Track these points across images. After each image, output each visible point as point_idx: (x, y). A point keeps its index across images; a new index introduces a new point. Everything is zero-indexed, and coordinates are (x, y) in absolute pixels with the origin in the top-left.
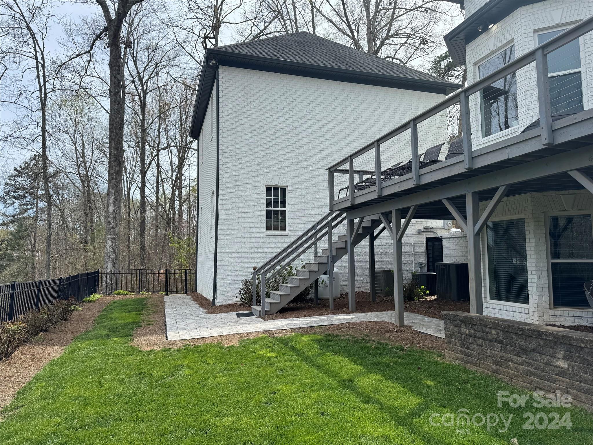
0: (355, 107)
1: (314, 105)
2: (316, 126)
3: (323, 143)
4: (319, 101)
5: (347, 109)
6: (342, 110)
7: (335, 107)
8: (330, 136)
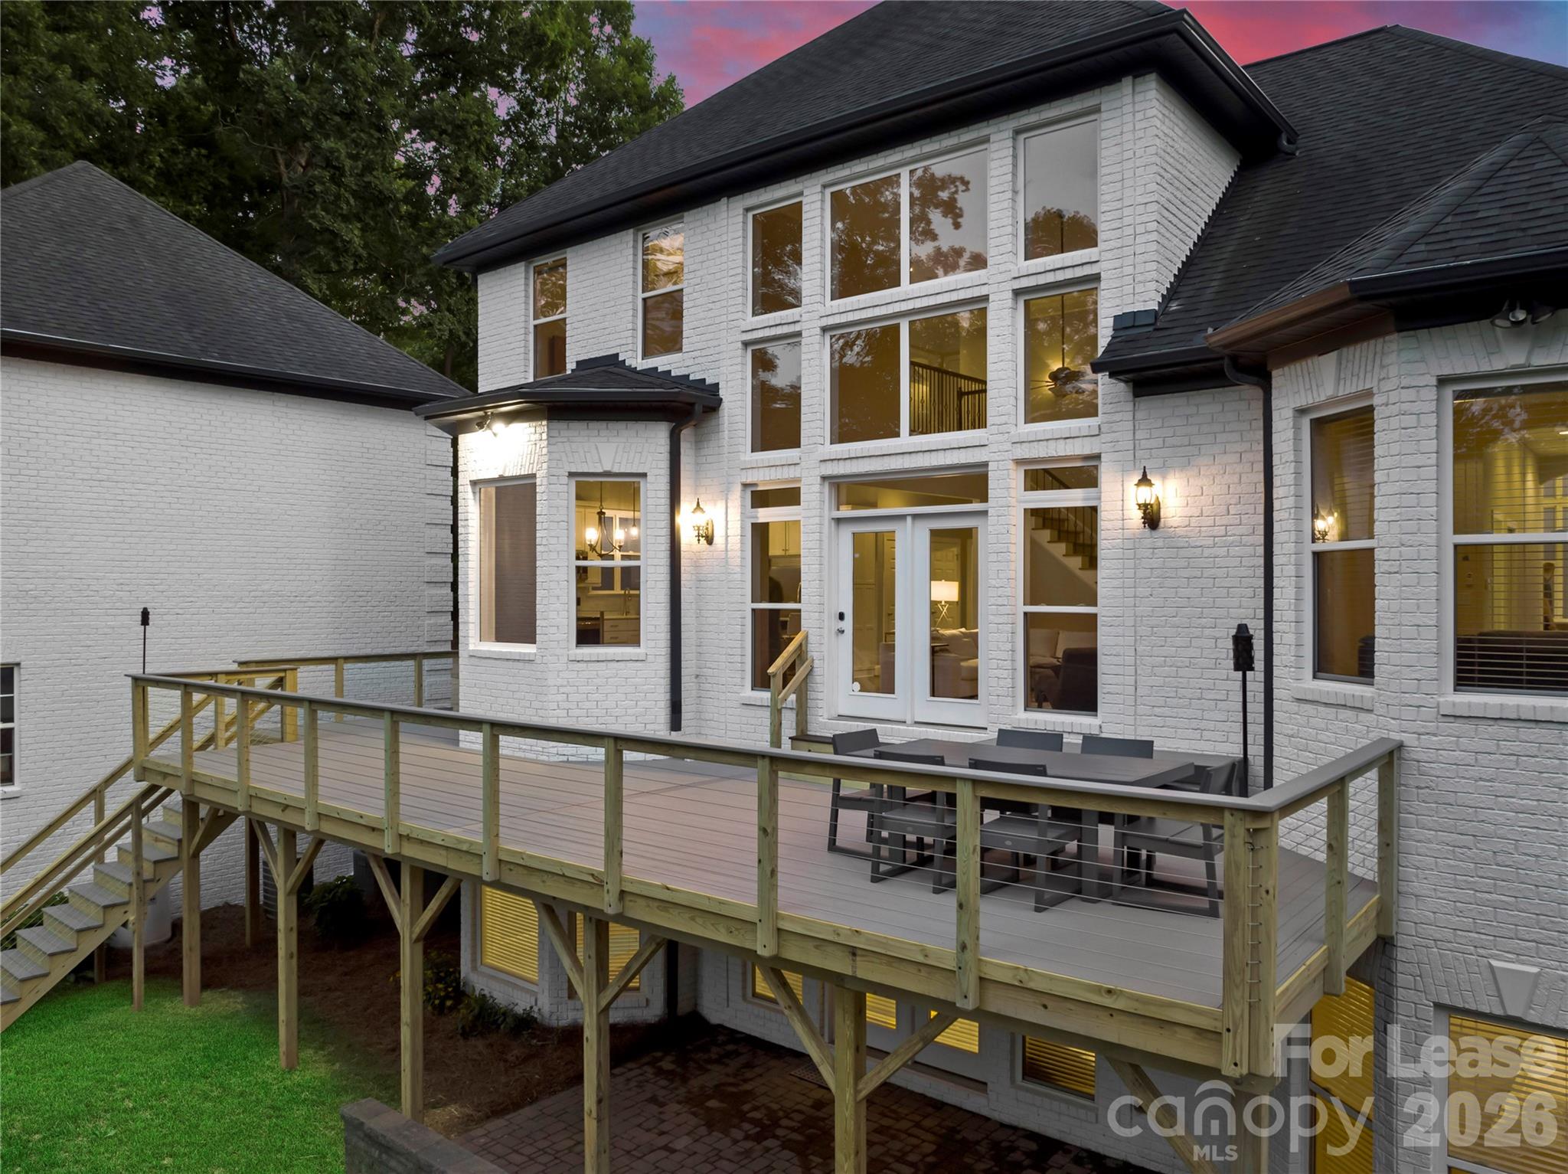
0: (221, 447)
1: (104, 441)
2: (107, 496)
3: (129, 540)
4: (117, 431)
5: (199, 451)
6: (186, 454)
7: (166, 447)
8: (150, 522)
